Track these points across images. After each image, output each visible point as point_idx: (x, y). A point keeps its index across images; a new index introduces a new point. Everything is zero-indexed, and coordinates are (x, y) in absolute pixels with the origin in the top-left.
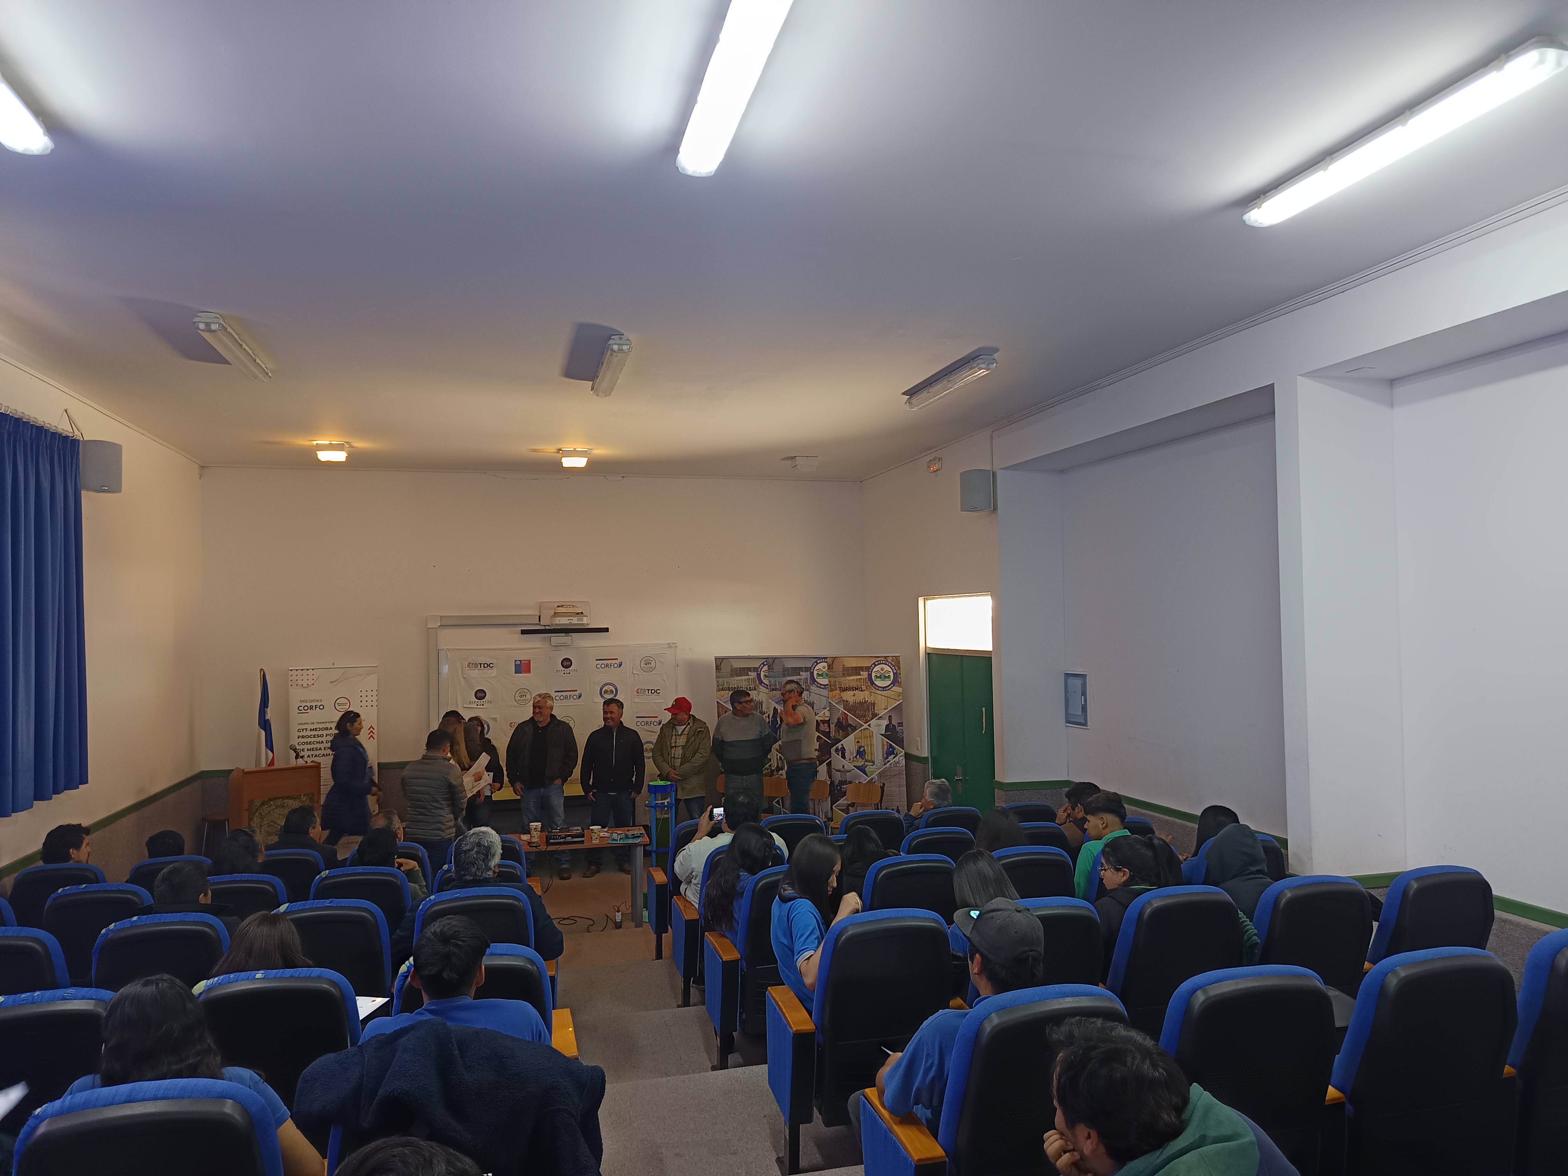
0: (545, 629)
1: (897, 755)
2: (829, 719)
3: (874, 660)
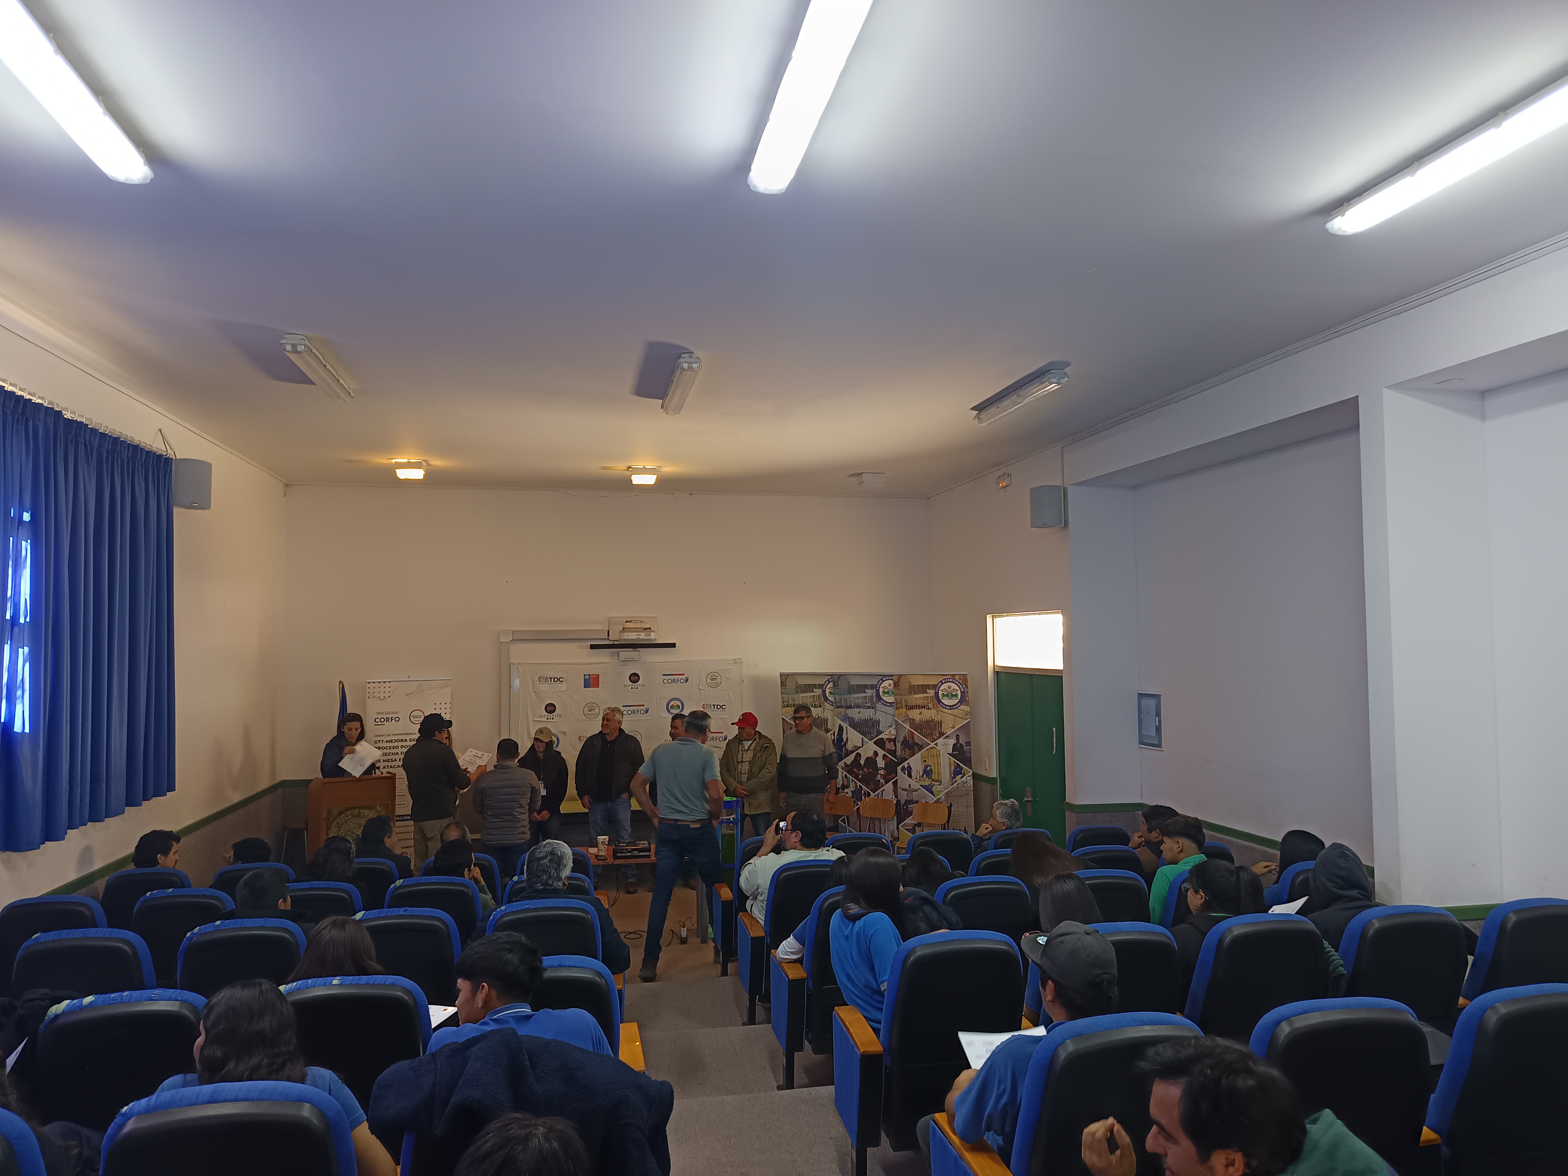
0: (614, 644)
1: (964, 775)
2: (895, 737)
3: (941, 678)
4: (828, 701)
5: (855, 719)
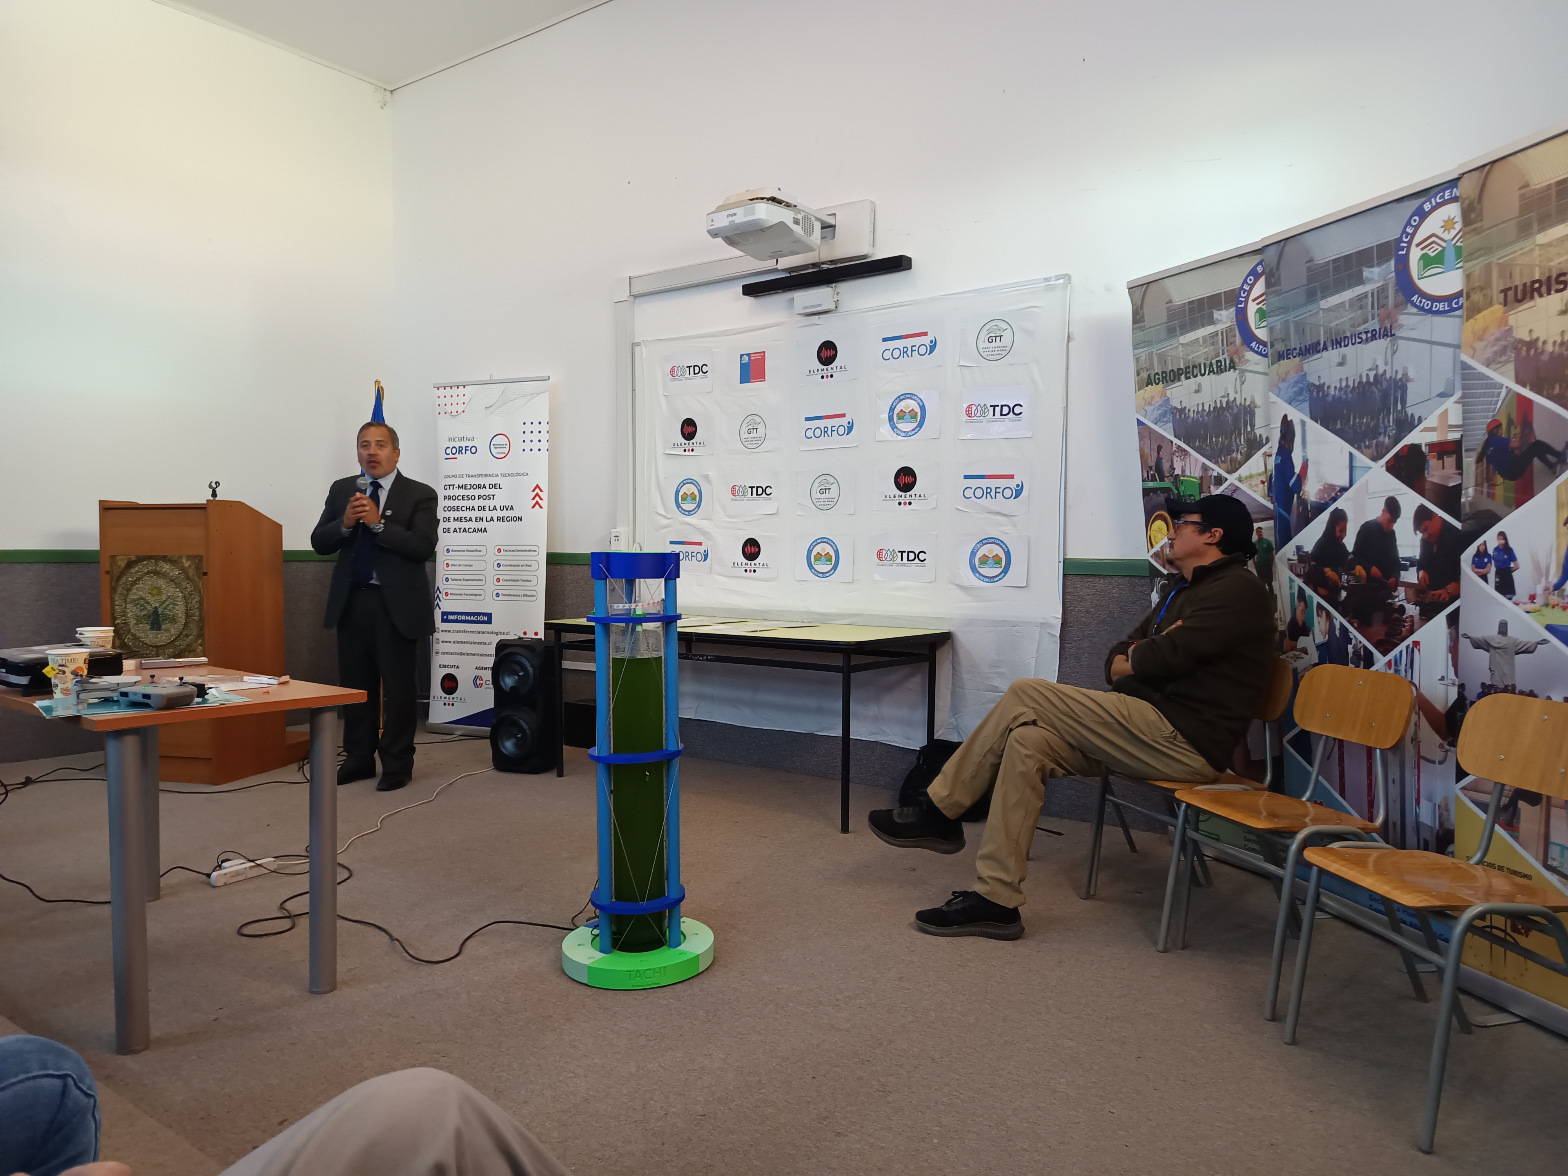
2: (1461, 436)
4: (1253, 344)
5: (1329, 387)
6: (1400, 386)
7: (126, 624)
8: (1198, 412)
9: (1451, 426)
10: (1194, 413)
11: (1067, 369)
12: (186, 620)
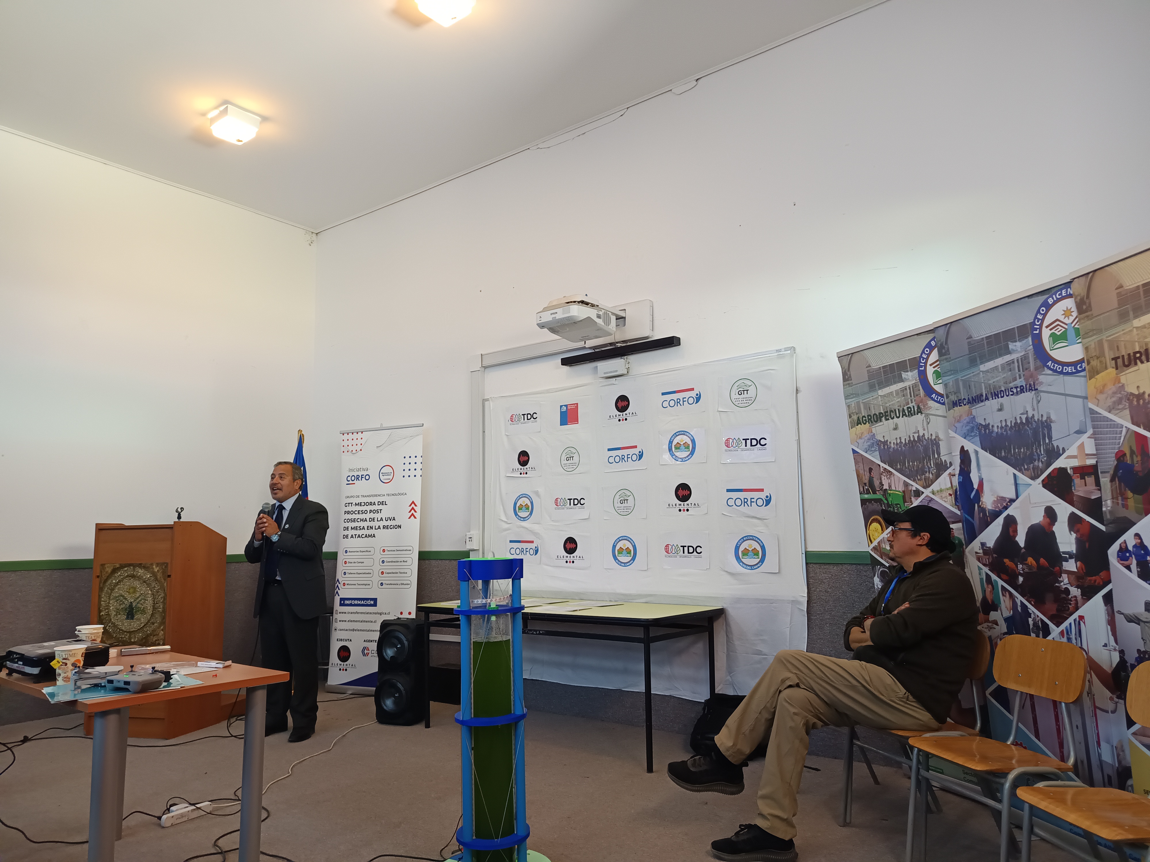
2: (1096, 462)
4: (933, 396)
5: (993, 426)
6: (1046, 425)
7: (108, 615)
8: (897, 444)
9: (1087, 455)
10: (894, 445)
11: (798, 412)
12: (153, 611)
